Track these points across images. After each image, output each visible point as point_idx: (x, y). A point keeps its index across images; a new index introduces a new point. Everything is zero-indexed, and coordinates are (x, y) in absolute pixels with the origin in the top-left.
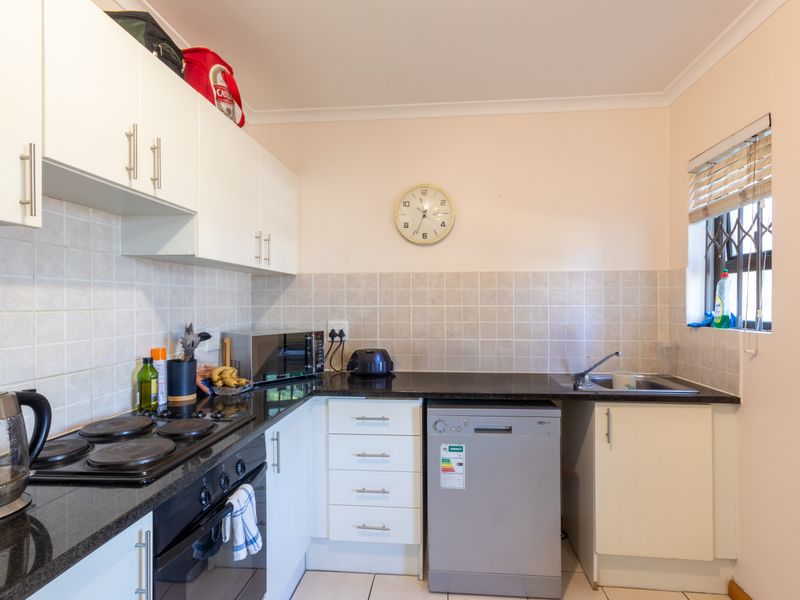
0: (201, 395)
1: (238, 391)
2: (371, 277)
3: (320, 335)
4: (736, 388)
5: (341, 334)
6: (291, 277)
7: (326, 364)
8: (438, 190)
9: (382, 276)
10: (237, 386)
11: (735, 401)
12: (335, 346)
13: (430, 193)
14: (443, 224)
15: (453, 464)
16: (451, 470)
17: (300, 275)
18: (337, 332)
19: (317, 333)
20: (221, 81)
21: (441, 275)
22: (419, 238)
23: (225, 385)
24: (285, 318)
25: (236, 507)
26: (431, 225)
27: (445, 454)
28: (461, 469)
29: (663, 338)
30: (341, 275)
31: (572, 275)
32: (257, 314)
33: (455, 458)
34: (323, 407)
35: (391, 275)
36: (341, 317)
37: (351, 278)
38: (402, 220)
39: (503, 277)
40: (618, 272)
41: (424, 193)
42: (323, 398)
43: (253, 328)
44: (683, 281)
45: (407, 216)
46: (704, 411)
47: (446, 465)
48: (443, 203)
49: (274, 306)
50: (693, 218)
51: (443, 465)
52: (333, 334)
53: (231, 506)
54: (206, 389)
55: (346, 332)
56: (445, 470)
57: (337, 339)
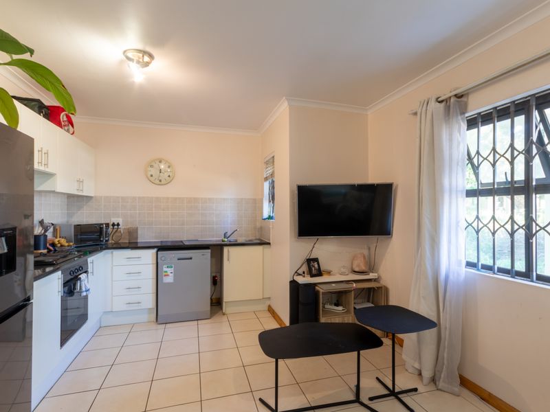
0: (49, 251)
1: (69, 248)
2: (134, 198)
3: (107, 225)
4: (269, 240)
5: (118, 225)
6: (91, 197)
7: (110, 238)
8: (167, 161)
9: (139, 198)
10: (68, 246)
11: (269, 244)
12: (114, 231)
13: (163, 162)
14: (169, 176)
15: (169, 273)
16: (168, 275)
17: (95, 197)
18: (116, 224)
19: (106, 224)
20: (65, 119)
21: (168, 198)
22: (158, 182)
23: (62, 246)
24: (87, 217)
25: (82, 278)
26: (164, 176)
27: (165, 269)
28: (172, 274)
29: (258, 225)
30: (118, 197)
31: (224, 199)
32: (70, 215)
33: (169, 270)
34: (110, 255)
35: (143, 197)
36: (118, 217)
37: (123, 198)
38: (150, 173)
39: (196, 200)
40: (242, 199)
41: (160, 162)
42: (110, 251)
43: (68, 222)
44: (262, 203)
45: (153, 171)
46: (260, 248)
47: (166, 274)
48: (169, 167)
49: (79, 212)
50: (266, 179)
51: (164, 274)
52: (113, 225)
53: (80, 278)
54: (51, 248)
55: (120, 224)
56: (165, 275)
57: (116, 227)
